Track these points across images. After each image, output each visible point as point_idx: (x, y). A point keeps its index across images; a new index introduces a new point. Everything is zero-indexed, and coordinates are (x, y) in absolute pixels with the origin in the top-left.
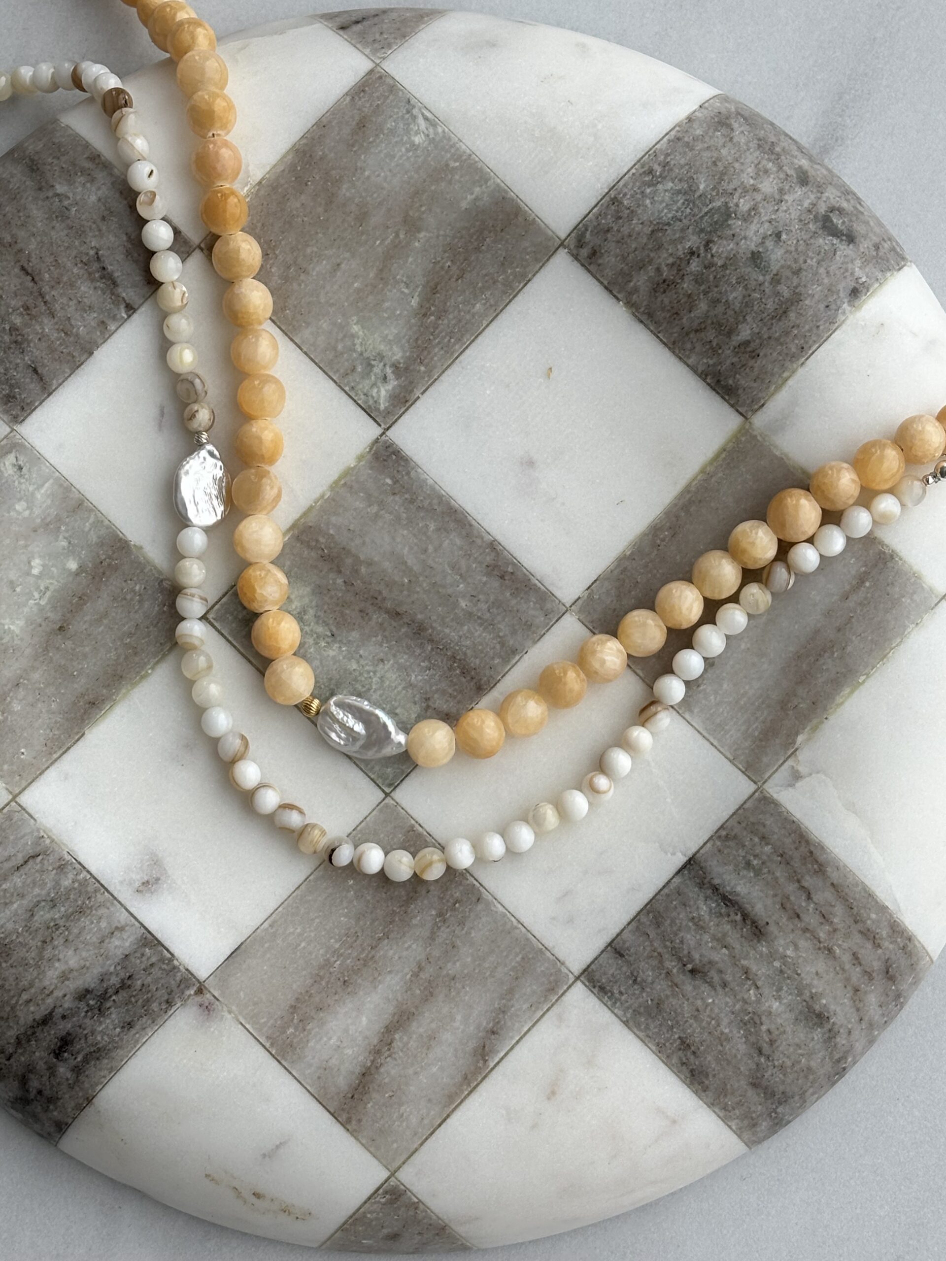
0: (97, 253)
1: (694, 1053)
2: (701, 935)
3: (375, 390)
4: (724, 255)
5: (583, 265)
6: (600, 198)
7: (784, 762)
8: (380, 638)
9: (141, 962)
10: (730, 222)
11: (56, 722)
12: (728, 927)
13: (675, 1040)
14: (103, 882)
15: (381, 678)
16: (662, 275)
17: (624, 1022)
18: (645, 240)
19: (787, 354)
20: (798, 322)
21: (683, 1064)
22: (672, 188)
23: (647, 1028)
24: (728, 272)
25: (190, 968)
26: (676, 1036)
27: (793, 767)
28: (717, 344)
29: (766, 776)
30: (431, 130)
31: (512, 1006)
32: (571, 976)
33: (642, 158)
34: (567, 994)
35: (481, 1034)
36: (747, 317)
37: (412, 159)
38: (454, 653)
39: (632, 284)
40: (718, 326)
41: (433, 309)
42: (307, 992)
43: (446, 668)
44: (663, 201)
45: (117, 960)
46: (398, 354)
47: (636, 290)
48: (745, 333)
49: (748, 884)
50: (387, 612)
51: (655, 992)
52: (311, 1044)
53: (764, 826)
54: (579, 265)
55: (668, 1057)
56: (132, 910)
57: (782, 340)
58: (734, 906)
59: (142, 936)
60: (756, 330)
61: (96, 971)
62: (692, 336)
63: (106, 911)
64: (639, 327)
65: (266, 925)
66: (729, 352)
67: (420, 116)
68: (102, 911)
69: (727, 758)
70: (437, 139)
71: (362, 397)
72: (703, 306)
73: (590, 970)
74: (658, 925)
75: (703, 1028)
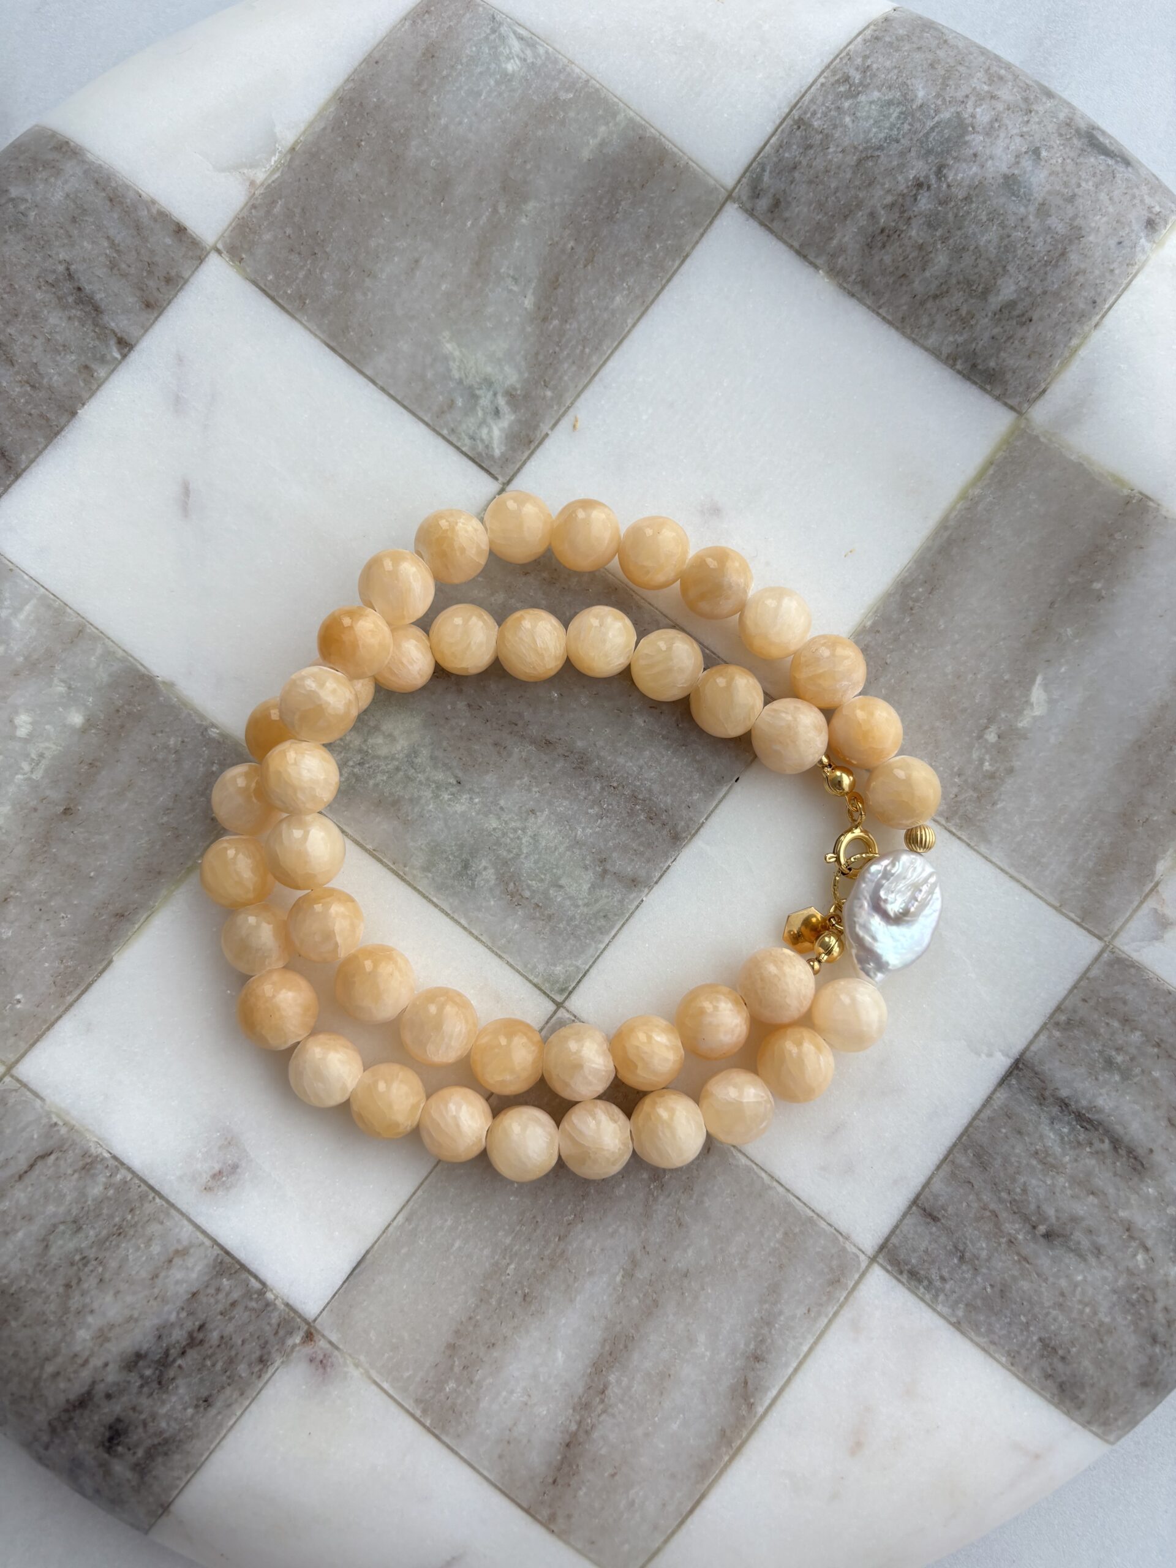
0: (68, 269)
1: (1063, 1358)
2: (1053, 1178)
3: (484, 431)
4: (966, 183)
5: (762, 224)
6: (778, 122)
7: (1142, 902)
8: (526, 779)
9: (217, 1302)
10: (967, 138)
11: (68, 949)
12: (1092, 1162)
13: (1034, 1345)
14: (152, 1182)
15: (535, 837)
16: (877, 222)
17: (953, 1324)
18: (849, 176)
19: (1073, 313)
20: (1083, 266)
21: (1048, 1376)
22: (879, 99)
23: (990, 1331)
24: (974, 206)
25: (291, 1302)
26: (1035, 1338)
27: (1155, 910)
28: (968, 313)
29: (1116, 928)
30: (529, 52)
31: (781, 1313)
32: (862, 1257)
33: (832, 62)
34: (862, 1286)
35: (738, 1363)
36: (1009, 268)
37: (505, 95)
38: (633, 791)
39: (835, 242)
40: (967, 284)
41: (555, 309)
42: (470, 1318)
43: (625, 815)
44: (869, 117)
45: (179, 1303)
46: (511, 376)
47: (842, 249)
48: (1007, 290)
49: (1113, 1094)
50: (533, 742)
51: (994, 1273)
52: (484, 1404)
53: (1125, 1003)
54: (755, 224)
55: (1026, 1370)
56: (200, 1221)
57: (1064, 294)
58: (1096, 1130)
59: (215, 1260)
60: (1024, 284)
61: (150, 1323)
62: (929, 305)
63: (159, 1227)
64: (850, 304)
65: (400, 1218)
66: (986, 320)
67: (512, 35)
68: (154, 1228)
69: (1049, 904)
70: (539, 62)
71: (467, 441)
72: (941, 260)
73: (890, 1245)
74: (984, 1167)
75: (1073, 1321)
